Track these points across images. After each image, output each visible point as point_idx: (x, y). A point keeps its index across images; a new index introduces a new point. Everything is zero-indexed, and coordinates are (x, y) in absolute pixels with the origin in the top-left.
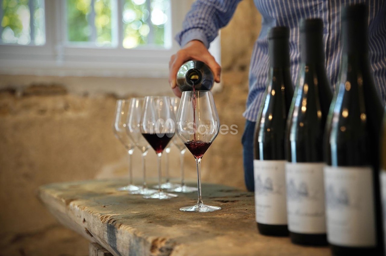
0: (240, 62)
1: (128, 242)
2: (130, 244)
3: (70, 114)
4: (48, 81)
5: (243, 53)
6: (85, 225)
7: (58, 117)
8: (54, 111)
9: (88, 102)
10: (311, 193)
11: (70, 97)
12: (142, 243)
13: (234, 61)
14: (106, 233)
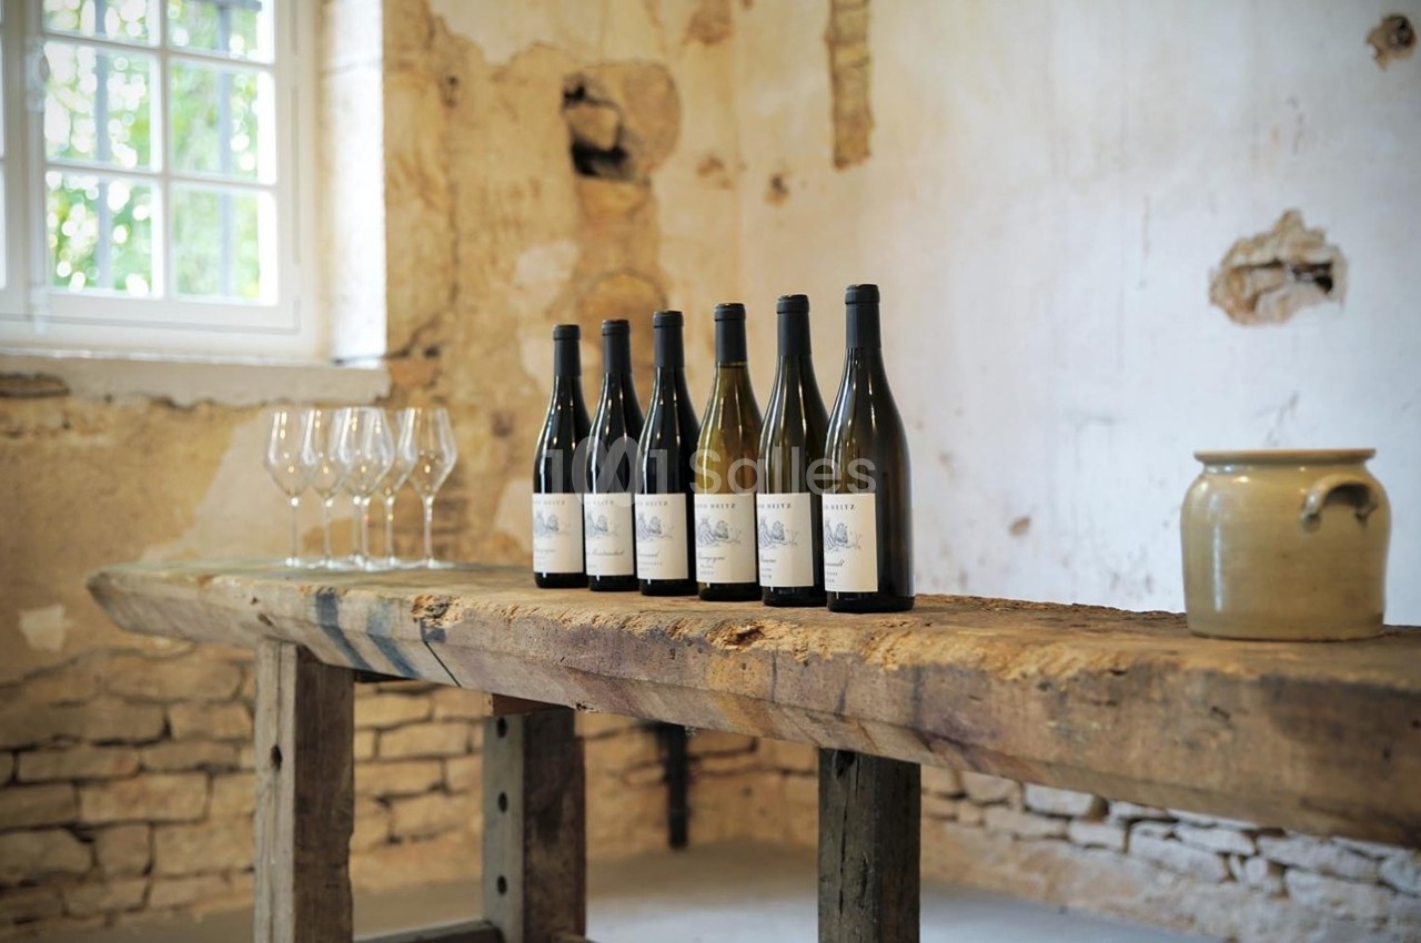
0: (427, 339)
1: (366, 610)
2: (370, 611)
3: (74, 439)
4: (28, 369)
5: (434, 323)
6: (259, 607)
7: (49, 445)
8: (39, 431)
9: (112, 415)
10: (610, 528)
11: (72, 404)
12: (395, 606)
13: (415, 337)
14: (314, 609)
